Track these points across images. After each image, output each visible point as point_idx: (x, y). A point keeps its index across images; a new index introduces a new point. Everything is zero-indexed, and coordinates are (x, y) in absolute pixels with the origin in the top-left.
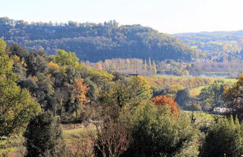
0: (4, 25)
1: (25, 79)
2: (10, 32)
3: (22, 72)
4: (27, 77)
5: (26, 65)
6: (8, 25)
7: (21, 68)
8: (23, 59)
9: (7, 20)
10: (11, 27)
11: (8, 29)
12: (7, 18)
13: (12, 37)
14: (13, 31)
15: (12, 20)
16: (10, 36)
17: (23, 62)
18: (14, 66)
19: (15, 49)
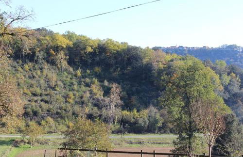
0: (233, 51)
1: (239, 91)
2: (237, 56)
3: (236, 86)
4: (240, 89)
5: (240, 80)
6: (236, 51)
7: (236, 82)
8: (238, 75)
9: (235, 46)
10: (239, 52)
11: (236, 54)
12: (235, 45)
13: (239, 60)
14: (240, 55)
15: (239, 47)
16: (237, 60)
17: (237, 78)
18: (230, 81)
19: (233, 69)
